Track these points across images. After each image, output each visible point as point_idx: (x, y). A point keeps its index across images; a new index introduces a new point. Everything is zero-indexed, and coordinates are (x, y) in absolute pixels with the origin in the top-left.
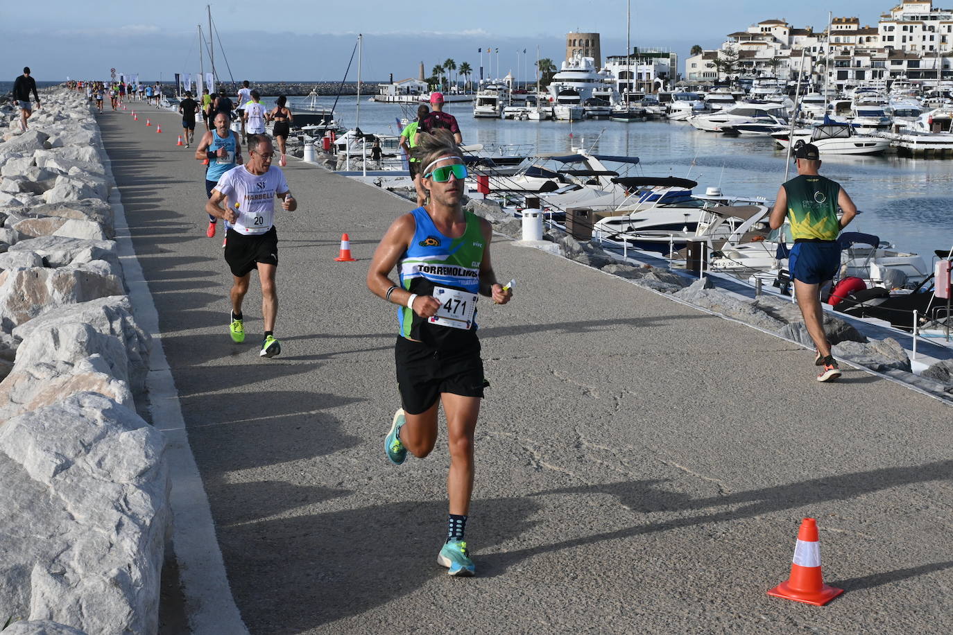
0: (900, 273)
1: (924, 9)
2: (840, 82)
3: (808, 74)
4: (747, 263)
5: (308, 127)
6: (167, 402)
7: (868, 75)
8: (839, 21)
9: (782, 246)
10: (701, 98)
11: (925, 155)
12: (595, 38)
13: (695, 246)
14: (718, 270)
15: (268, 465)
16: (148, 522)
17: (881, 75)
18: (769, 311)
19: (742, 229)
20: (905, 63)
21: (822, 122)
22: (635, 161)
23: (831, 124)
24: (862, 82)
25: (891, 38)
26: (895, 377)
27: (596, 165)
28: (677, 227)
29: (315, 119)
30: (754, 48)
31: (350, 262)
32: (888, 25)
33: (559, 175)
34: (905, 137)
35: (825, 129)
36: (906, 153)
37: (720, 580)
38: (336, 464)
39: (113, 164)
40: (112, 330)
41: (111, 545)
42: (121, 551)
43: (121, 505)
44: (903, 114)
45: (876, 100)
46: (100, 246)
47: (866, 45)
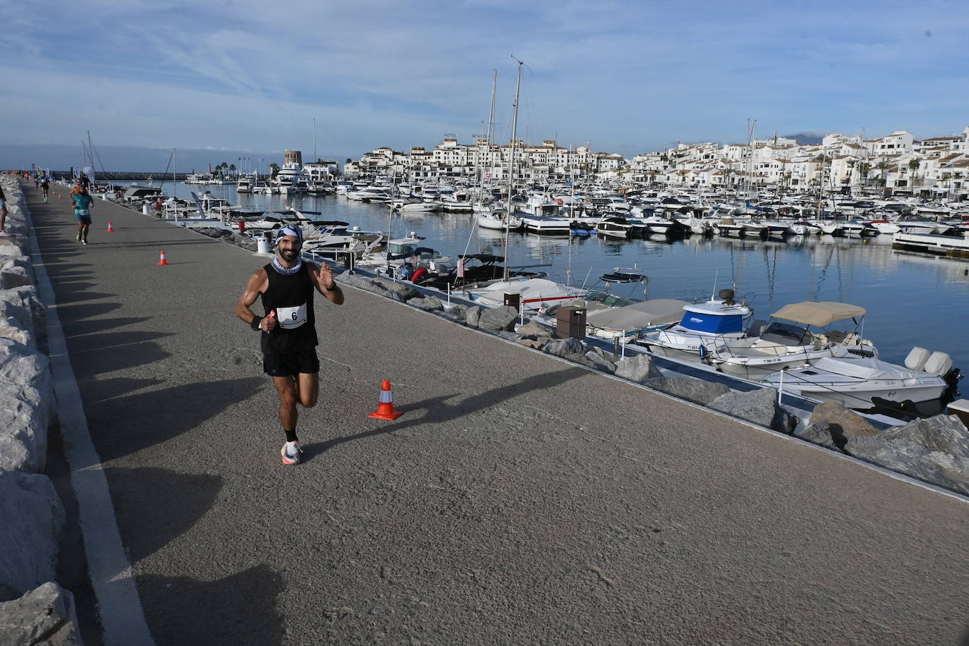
0: (443, 266)
1: (453, 144)
2: (417, 178)
3: (402, 173)
4: (373, 263)
5: (148, 196)
6: (57, 342)
7: (429, 174)
8: (416, 149)
9: (389, 255)
10: (351, 184)
11: (455, 212)
12: (299, 154)
13: (348, 255)
14: (359, 266)
15: (114, 370)
16: (37, 404)
17: (435, 174)
18: (379, 285)
19: (371, 246)
20: (446, 169)
21: (409, 196)
22: (320, 214)
23: (412, 197)
24: (427, 178)
25: (439, 158)
26: (436, 314)
27: (300, 216)
28: (340, 245)
29: (151, 192)
30: (376, 160)
31: (166, 266)
32: (438, 151)
33: (281, 221)
34: (446, 203)
35: (410, 199)
36: (447, 211)
37: (346, 412)
38: (153, 368)
39: (32, 215)
40: (23, 304)
41: (15, 418)
42: (21, 420)
43: (21, 396)
44: (445, 193)
45: (433, 186)
46: (20, 259)
47: (428, 160)
